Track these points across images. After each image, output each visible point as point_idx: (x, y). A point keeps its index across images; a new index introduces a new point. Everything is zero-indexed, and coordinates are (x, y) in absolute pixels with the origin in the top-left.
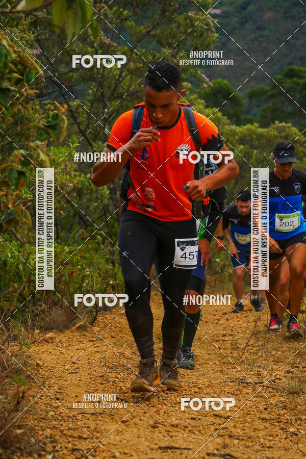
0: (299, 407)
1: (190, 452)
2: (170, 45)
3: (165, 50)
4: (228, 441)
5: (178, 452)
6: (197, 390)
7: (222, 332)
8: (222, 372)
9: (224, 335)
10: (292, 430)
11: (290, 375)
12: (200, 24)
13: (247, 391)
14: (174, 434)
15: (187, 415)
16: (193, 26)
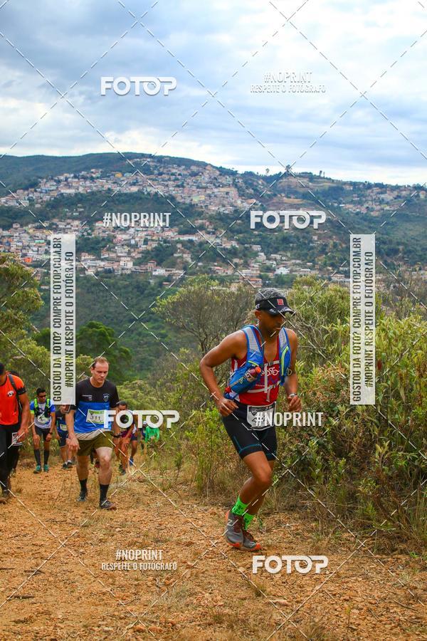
0: (88, 536)
1: (14, 571)
2: (13, 308)
3: (9, 311)
4: (40, 561)
5: (6, 571)
6: (23, 528)
7: (44, 489)
8: (41, 515)
9: (45, 491)
10: (82, 550)
11: (84, 515)
12: (32, 295)
13: (56, 527)
14: (4, 559)
15: (15, 546)
16: (27, 296)
